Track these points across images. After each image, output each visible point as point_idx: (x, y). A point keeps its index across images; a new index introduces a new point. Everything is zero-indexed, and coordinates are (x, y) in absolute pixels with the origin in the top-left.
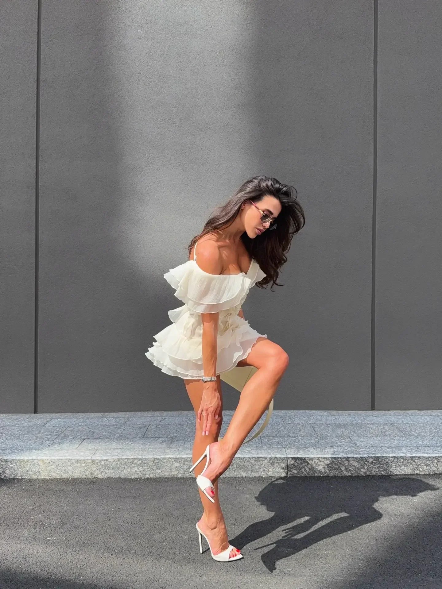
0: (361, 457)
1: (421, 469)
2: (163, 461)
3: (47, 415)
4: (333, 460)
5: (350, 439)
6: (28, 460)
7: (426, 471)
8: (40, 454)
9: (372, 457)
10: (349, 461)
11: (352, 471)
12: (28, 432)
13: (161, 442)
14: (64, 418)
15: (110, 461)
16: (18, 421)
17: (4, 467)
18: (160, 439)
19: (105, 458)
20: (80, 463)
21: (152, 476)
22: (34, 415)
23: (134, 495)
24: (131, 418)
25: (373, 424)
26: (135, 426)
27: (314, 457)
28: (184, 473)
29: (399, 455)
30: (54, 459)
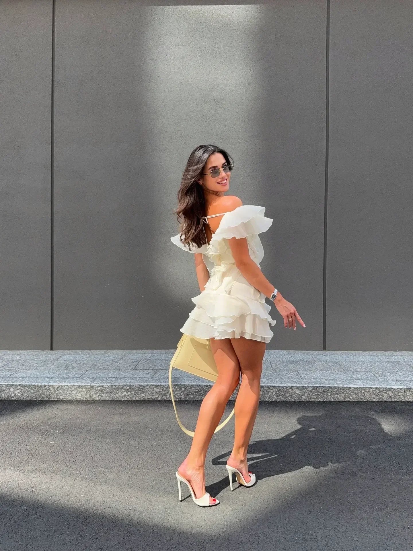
0: (302, 386)
1: (351, 398)
2: (146, 387)
3: (61, 351)
4: (280, 388)
5: (298, 372)
6: (41, 386)
7: (355, 399)
8: (50, 381)
9: (311, 386)
10: (292, 389)
11: (295, 397)
12: (44, 365)
13: (147, 373)
14: (73, 354)
15: (105, 387)
16: (37, 356)
17: (23, 391)
18: (147, 371)
19: (101, 385)
20: (81, 388)
21: (137, 399)
22: (50, 351)
23: (122, 413)
24: (127, 355)
25: (320, 361)
26: (129, 361)
27: (265, 386)
28: (163, 397)
29: (333, 386)
30: (62, 385)
